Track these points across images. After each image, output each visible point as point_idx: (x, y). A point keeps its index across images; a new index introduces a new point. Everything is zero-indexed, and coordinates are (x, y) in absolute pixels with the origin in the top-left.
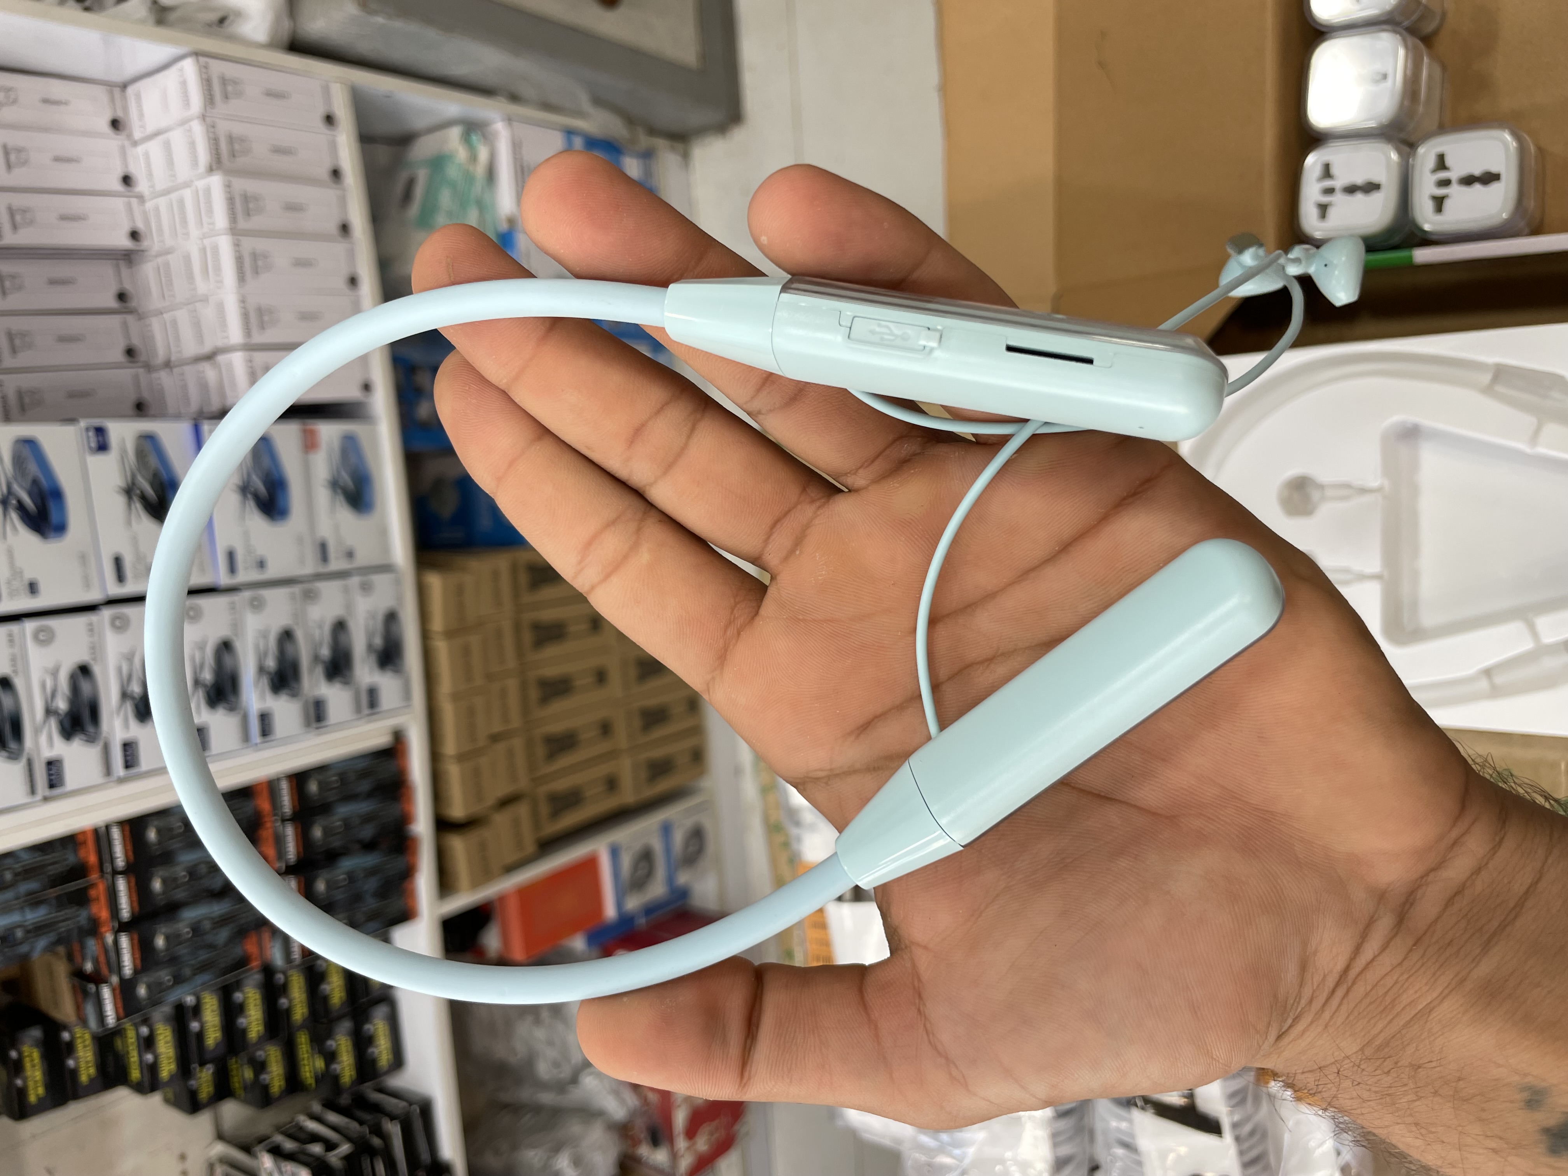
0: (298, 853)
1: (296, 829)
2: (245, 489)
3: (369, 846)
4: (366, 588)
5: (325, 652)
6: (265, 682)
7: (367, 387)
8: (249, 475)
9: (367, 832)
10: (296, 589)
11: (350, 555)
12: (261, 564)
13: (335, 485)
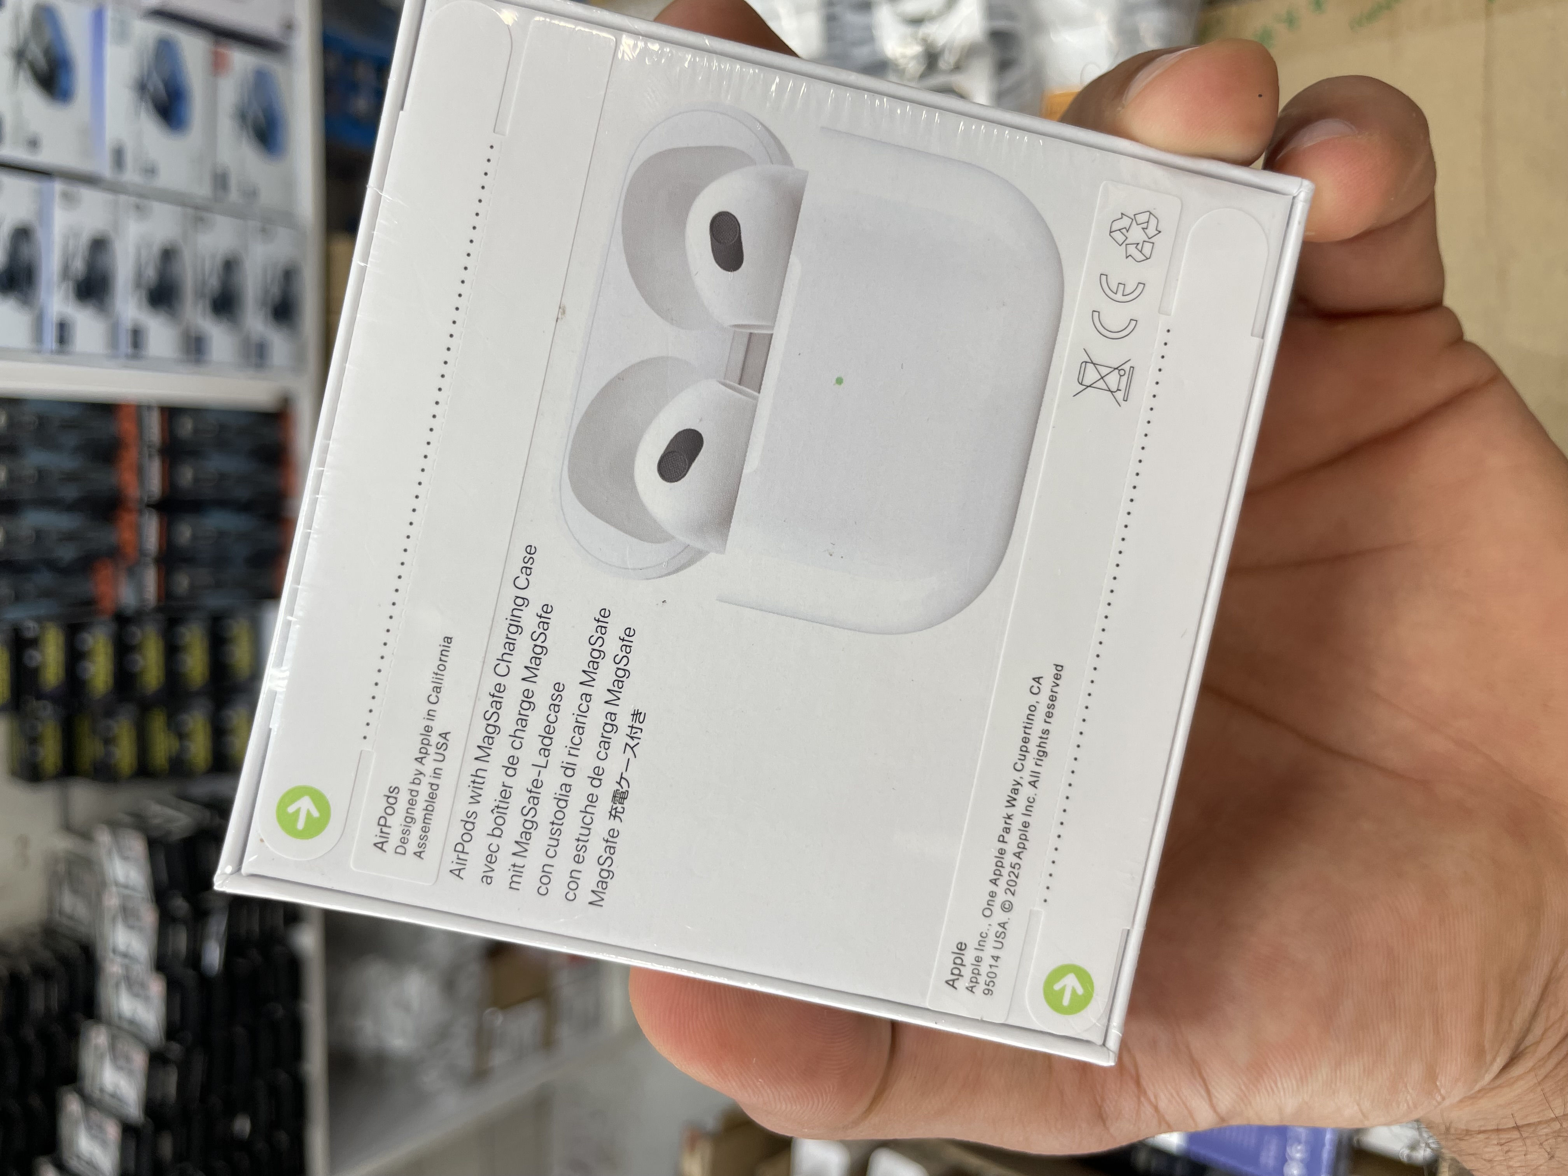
0: (163, 492)
1: (163, 462)
2: (142, 87)
3: (244, 507)
4: (265, 231)
5: (214, 282)
6: (144, 293)
7: (289, 27)
8: (149, 74)
9: (242, 493)
10: (190, 211)
11: (251, 194)
12: (151, 171)
13: (242, 116)
